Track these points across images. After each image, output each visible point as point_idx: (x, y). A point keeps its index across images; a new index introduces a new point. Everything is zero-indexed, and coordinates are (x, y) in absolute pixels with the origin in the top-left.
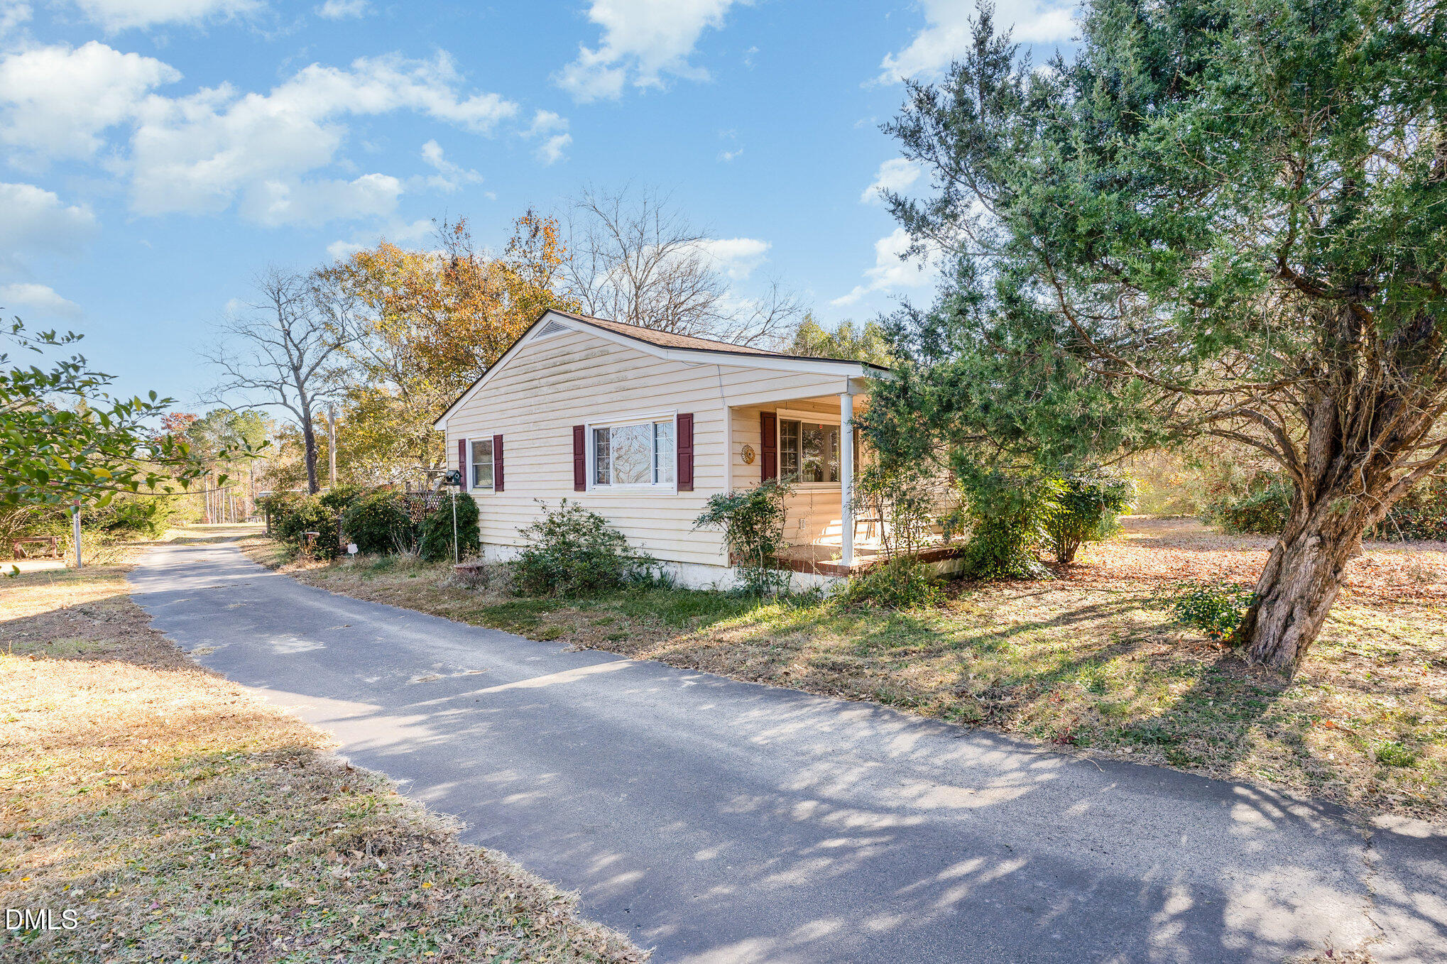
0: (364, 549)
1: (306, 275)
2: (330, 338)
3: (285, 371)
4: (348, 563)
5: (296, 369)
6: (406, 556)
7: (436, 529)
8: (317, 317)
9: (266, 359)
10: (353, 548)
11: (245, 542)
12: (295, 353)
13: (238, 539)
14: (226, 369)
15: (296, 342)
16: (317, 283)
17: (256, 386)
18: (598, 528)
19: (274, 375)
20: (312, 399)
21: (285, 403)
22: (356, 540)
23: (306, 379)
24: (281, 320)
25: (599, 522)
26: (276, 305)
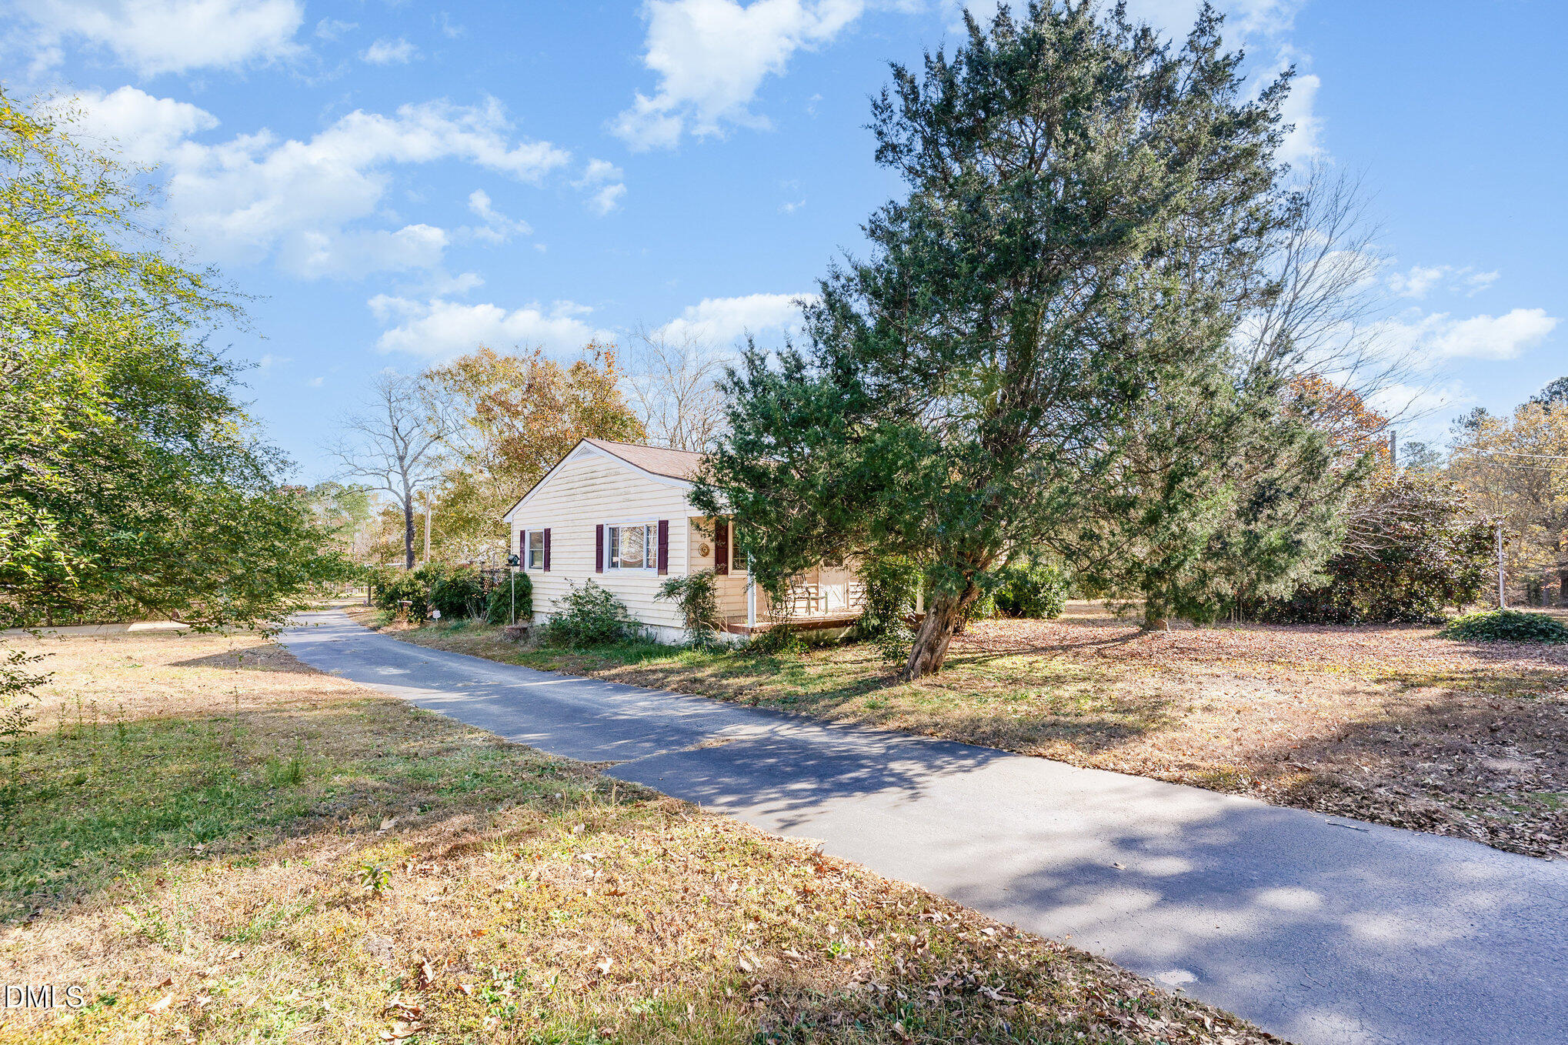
0: (445, 616)
1: (414, 377)
2: (432, 430)
3: (392, 461)
4: (432, 625)
5: (401, 459)
6: (477, 621)
7: (499, 600)
8: (422, 413)
9: (376, 449)
10: (437, 614)
11: (349, 610)
12: (401, 444)
13: (342, 607)
14: (343, 460)
15: (402, 436)
16: (423, 382)
17: (367, 474)
18: (607, 600)
19: (383, 464)
20: (414, 485)
21: (390, 489)
22: (440, 608)
23: (409, 467)
24: (391, 417)
25: (608, 596)
26: (388, 405)
